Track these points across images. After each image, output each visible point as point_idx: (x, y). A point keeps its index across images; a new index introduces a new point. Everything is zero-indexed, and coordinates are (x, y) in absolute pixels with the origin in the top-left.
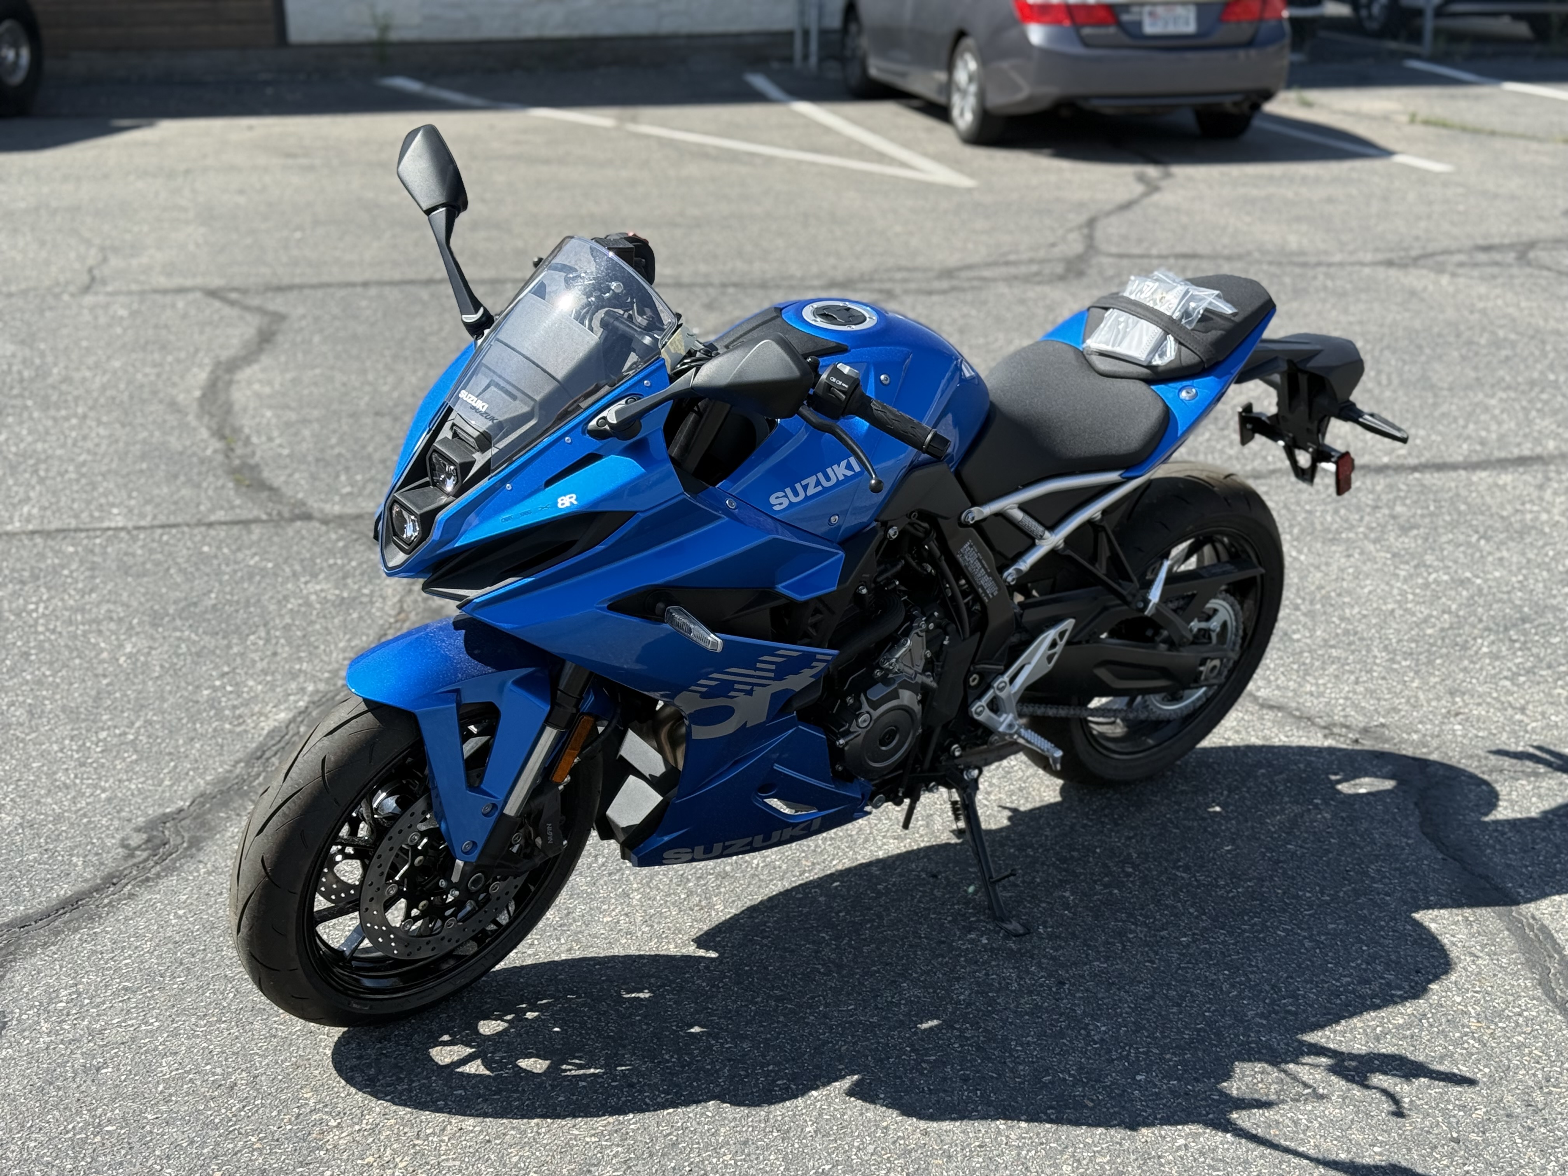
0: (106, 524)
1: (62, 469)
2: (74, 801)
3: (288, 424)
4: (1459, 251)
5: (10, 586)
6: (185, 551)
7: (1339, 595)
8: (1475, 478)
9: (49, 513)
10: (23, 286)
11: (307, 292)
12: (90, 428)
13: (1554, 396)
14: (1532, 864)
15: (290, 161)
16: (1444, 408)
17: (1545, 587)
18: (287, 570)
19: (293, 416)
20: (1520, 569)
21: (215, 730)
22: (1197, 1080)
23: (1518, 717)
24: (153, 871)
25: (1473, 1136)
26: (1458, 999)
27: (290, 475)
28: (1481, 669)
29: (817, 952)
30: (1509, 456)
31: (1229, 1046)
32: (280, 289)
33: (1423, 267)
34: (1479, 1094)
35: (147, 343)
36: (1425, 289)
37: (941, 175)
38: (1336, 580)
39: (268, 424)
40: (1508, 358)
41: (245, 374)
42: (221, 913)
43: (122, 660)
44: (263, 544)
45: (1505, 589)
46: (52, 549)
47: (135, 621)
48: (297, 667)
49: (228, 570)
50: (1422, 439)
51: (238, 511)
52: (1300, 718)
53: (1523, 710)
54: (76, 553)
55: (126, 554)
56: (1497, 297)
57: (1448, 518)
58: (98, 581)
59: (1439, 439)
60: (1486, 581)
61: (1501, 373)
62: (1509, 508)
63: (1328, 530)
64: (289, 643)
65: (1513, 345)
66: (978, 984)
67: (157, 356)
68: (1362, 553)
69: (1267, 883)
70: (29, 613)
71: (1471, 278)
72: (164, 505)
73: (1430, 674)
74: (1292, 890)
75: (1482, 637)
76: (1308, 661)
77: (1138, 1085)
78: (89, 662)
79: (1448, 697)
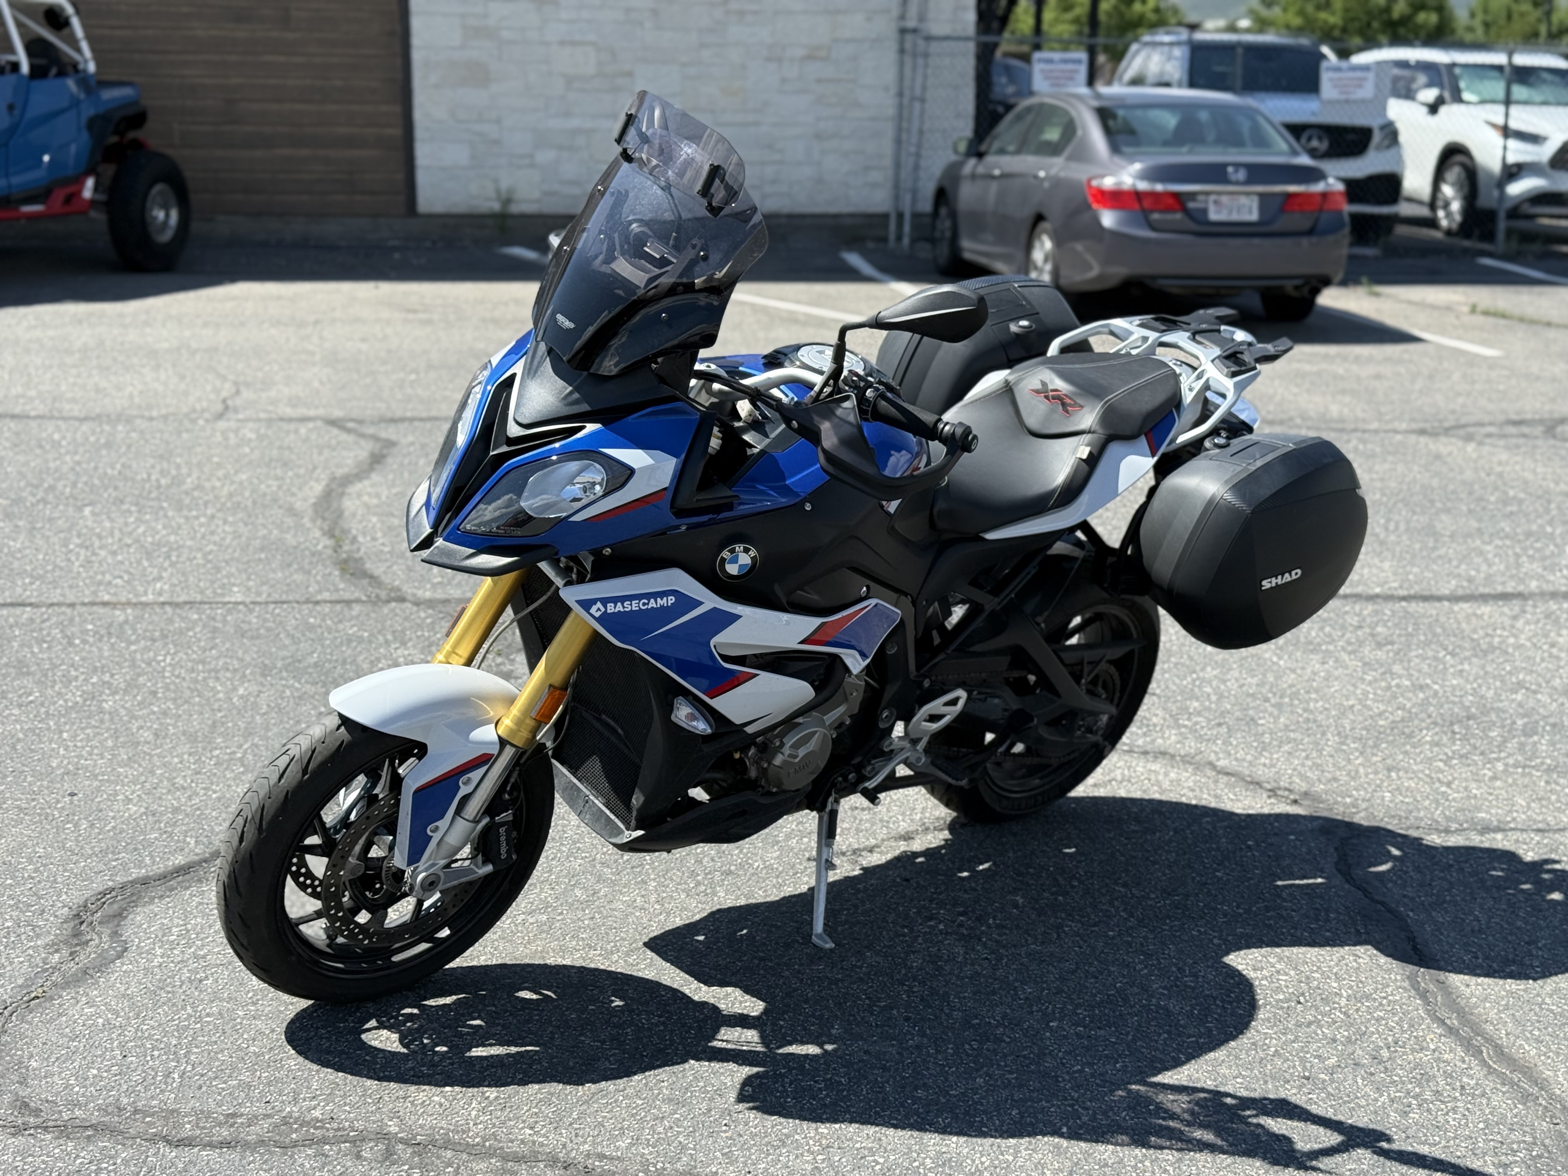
0: (227, 599)
1: (192, 556)
2: (190, 798)
4: (1491, 424)
5: (143, 642)
6: (293, 621)
7: (1308, 692)
8: (1456, 608)
9: (178, 589)
10: (164, 411)
11: (417, 423)
12: (217, 526)
13: (1547, 546)
15: (411, 316)
16: (1442, 551)
17: (1496, 694)
20: (1475, 680)
22: (1099, 1028)
23: (1443, 789)
25: (1322, 1076)
26: (1335, 985)
27: (389, 567)
28: (1421, 753)
30: (1493, 592)
31: (1132, 1007)
32: (393, 420)
33: (1453, 436)
34: (1336, 1049)
35: (271, 460)
36: (1450, 454)
38: (1308, 681)
39: (373, 527)
40: (1512, 513)
41: (355, 488)
43: (235, 700)
44: (361, 618)
45: (1458, 693)
46: (179, 616)
47: (248, 672)
49: (330, 636)
50: (1415, 575)
51: (341, 593)
52: (1252, 783)
53: (1449, 784)
54: (200, 619)
55: (243, 622)
56: (1517, 463)
57: (1422, 638)
58: (218, 641)
59: (1431, 575)
60: (1442, 686)
61: (1503, 524)
62: (1481, 633)
63: (1311, 643)
65: (1520, 502)
66: (930, 956)
67: (279, 472)
68: (1337, 660)
69: (1192, 898)
70: (159, 662)
71: (1495, 446)
72: (278, 586)
73: (1374, 755)
74: (1213, 904)
75: (1428, 729)
76: (1267, 741)
77: (1051, 1029)
78: (208, 699)
79: (1385, 772)
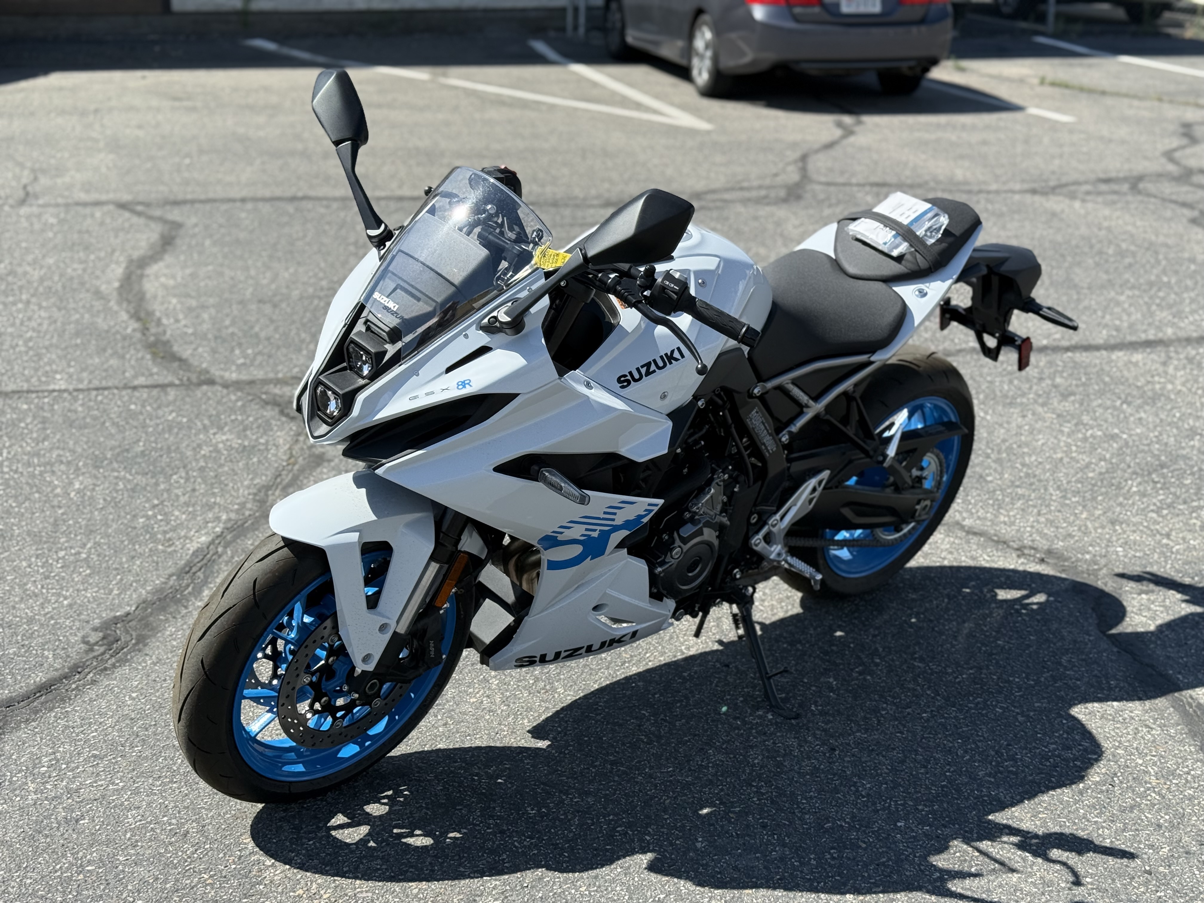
0: (51, 387)
1: (14, 344)
2: (42, 606)
3: (190, 309)
4: (1086, 182)
6: (116, 409)
7: (1019, 446)
8: (1114, 357)
9: (5, 378)
11: (197, 206)
12: (33, 311)
13: (1169, 294)
14: (1186, 656)
15: (177, 104)
16: (1086, 303)
17: (1176, 440)
18: (199, 424)
19: (194, 303)
20: (1155, 427)
21: (151, 550)
22: (945, 827)
23: (1165, 541)
24: (110, 662)
25: (1161, 869)
26: (1140, 762)
27: (195, 349)
28: (1133, 504)
29: (639, 726)
30: (1138, 340)
31: (967, 799)
32: (176, 203)
33: (1060, 194)
34: (1164, 836)
35: (73, 244)
36: (1063, 211)
37: (686, 120)
38: (1016, 434)
39: (174, 309)
40: (1130, 265)
41: (152, 270)
42: (166, 695)
43: (72, 494)
44: (178, 403)
45: (1145, 442)
46: (10, 406)
47: (81, 464)
48: (213, 500)
49: (152, 423)
51: (156, 377)
52: (998, 542)
53: (1168, 536)
54: (30, 409)
55: (70, 410)
56: (1118, 218)
57: (1096, 387)
58: (48, 432)
60: (1130, 436)
61: (1127, 276)
62: (1142, 380)
63: (1006, 396)
64: (205, 481)
65: (1134, 254)
66: (768, 751)
67: (82, 254)
68: (1034, 414)
69: (984, 671)
71: (1097, 203)
72: (97, 372)
73: (1096, 508)
74: (1004, 676)
75: (1131, 479)
76: (1000, 497)
77: (899, 830)
78: (47, 496)
79: (1110, 526)
